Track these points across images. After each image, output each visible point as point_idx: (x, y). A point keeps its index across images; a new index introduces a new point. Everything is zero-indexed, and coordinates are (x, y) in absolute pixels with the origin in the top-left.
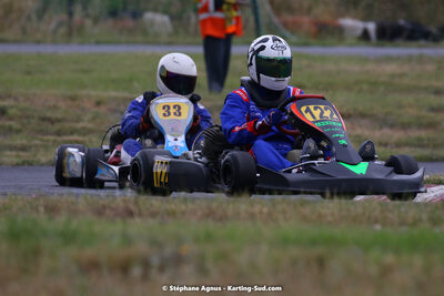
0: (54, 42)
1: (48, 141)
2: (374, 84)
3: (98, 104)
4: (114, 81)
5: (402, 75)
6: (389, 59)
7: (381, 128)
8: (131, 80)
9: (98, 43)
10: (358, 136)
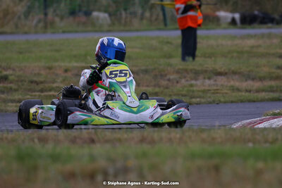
0: (36, 33)
1: (35, 96)
2: (241, 53)
3: (66, 71)
4: (75, 56)
5: (259, 46)
6: (250, 37)
7: (246, 80)
8: (85, 56)
9: (64, 32)
10: (232, 86)
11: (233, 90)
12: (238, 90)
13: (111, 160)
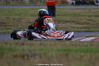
1: (3, 28)
2: (75, 15)
3: (14, 19)
4: (17, 14)
5: (81, 13)
6: (78, 9)
7: (77, 24)
8: (21, 14)
9: (13, 6)
10: (72, 26)
11: (72, 27)
12: (74, 28)
13: (30, 51)
